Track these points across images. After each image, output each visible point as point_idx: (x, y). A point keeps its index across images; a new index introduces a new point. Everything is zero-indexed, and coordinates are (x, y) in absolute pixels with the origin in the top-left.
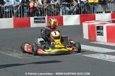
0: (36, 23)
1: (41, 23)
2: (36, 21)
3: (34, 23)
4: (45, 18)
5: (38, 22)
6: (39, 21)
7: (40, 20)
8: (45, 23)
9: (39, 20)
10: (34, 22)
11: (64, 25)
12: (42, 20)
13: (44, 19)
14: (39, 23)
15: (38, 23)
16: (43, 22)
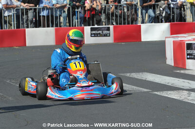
0: (95, 36)
1: (102, 36)
2: (94, 34)
3: (91, 36)
4: (109, 27)
5: (97, 34)
6: (100, 34)
7: (101, 32)
8: (109, 36)
9: (99, 32)
10: (91, 34)
11: (142, 40)
12: (105, 32)
13: (108, 29)
14: (100, 36)
15: (97, 36)
16: (105, 35)
